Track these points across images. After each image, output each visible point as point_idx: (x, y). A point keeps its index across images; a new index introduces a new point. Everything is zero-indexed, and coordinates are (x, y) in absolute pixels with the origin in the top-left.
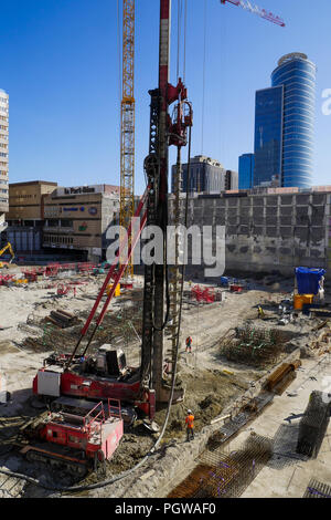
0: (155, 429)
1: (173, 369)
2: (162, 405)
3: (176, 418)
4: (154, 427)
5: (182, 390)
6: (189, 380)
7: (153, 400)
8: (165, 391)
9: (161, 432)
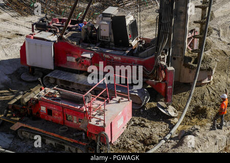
0: (173, 114)
1: (201, 46)
2: (183, 86)
3: (199, 102)
4: (171, 111)
5: (210, 70)
6: (220, 58)
7: (172, 80)
8: (187, 70)
9: (179, 117)
